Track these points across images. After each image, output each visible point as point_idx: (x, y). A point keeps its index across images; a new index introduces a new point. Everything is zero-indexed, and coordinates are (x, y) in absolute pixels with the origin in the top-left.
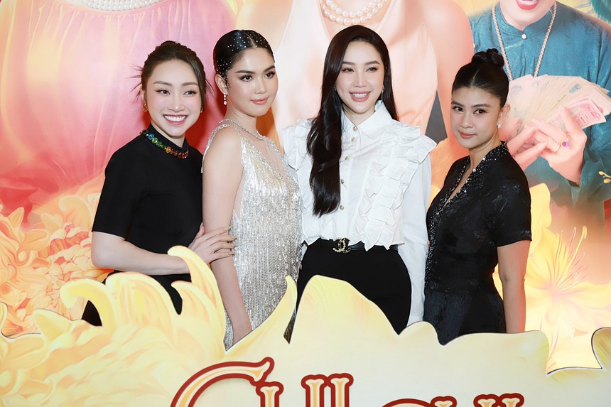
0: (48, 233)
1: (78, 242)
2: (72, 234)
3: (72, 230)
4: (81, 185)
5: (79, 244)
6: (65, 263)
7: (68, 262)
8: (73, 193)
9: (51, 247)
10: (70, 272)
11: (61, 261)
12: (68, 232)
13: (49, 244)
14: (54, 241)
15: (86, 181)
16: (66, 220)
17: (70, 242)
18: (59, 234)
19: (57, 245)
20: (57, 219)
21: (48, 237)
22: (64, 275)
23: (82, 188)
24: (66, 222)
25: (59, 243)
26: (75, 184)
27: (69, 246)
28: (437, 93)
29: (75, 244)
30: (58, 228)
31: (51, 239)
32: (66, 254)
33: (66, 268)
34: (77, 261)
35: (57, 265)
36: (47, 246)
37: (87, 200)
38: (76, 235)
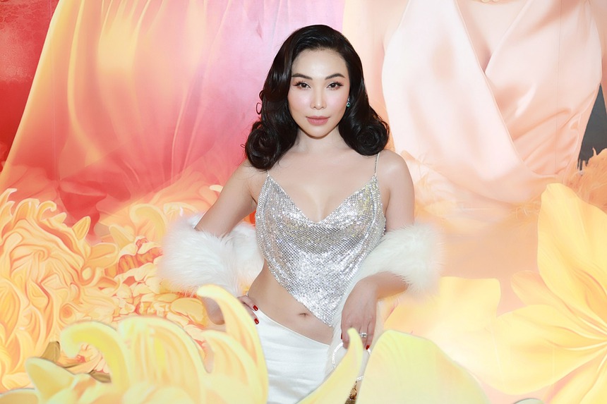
0: (116, 247)
1: (150, 260)
2: (143, 250)
3: (144, 245)
4: (156, 192)
5: (152, 262)
6: (135, 284)
7: (139, 283)
8: (147, 201)
9: (119, 263)
10: (141, 295)
11: (130, 281)
12: (139, 247)
13: (117, 260)
14: (123, 257)
15: (162, 189)
16: (137, 233)
17: (142, 259)
18: (130, 250)
19: (127, 263)
20: (128, 232)
21: (116, 252)
22: (133, 298)
23: (157, 196)
24: (138, 235)
25: (129, 259)
26: (149, 191)
27: (140, 264)
28: (600, 87)
29: (148, 262)
30: (129, 242)
31: (121, 254)
32: (137, 273)
33: (136, 289)
34: (149, 282)
35: (125, 285)
36: (115, 262)
37: (162, 210)
38: (148, 252)
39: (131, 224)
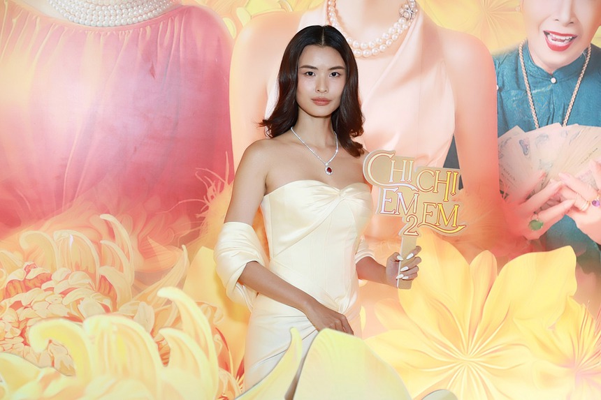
0: (5, 273)
1: (39, 285)
2: (31, 275)
3: (32, 270)
4: (46, 220)
5: (40, 287)
6: (22, 308)
7: (26, 308)
8: (37, 228)
9: (7, 288)
10: (27, 319)
11: (17, 305)
12: (28, 273)
13: (5, 285)
14: (11, 282)
15: (53, 216)
16: (26, 259)
17: (30, 284)
18: (18, 275)
19: (15, 288)
20: (16, 257)
21: (4, 277)
22: (19, 322)
23: (48, 224)
24: (27, 261)
25: (18, 285)
26: (39, 218)
27: (27, 289)
28: (453, 137)
29: (36, 287)
30: (17, 268)
31: (8, 280)
32: (24, 297)
33: (23, 314)
34: (36, 306)
35: (12, 310)
36: (2, 287)
37: (52, 237)
38: (37, 277)
39: (20, 250)
